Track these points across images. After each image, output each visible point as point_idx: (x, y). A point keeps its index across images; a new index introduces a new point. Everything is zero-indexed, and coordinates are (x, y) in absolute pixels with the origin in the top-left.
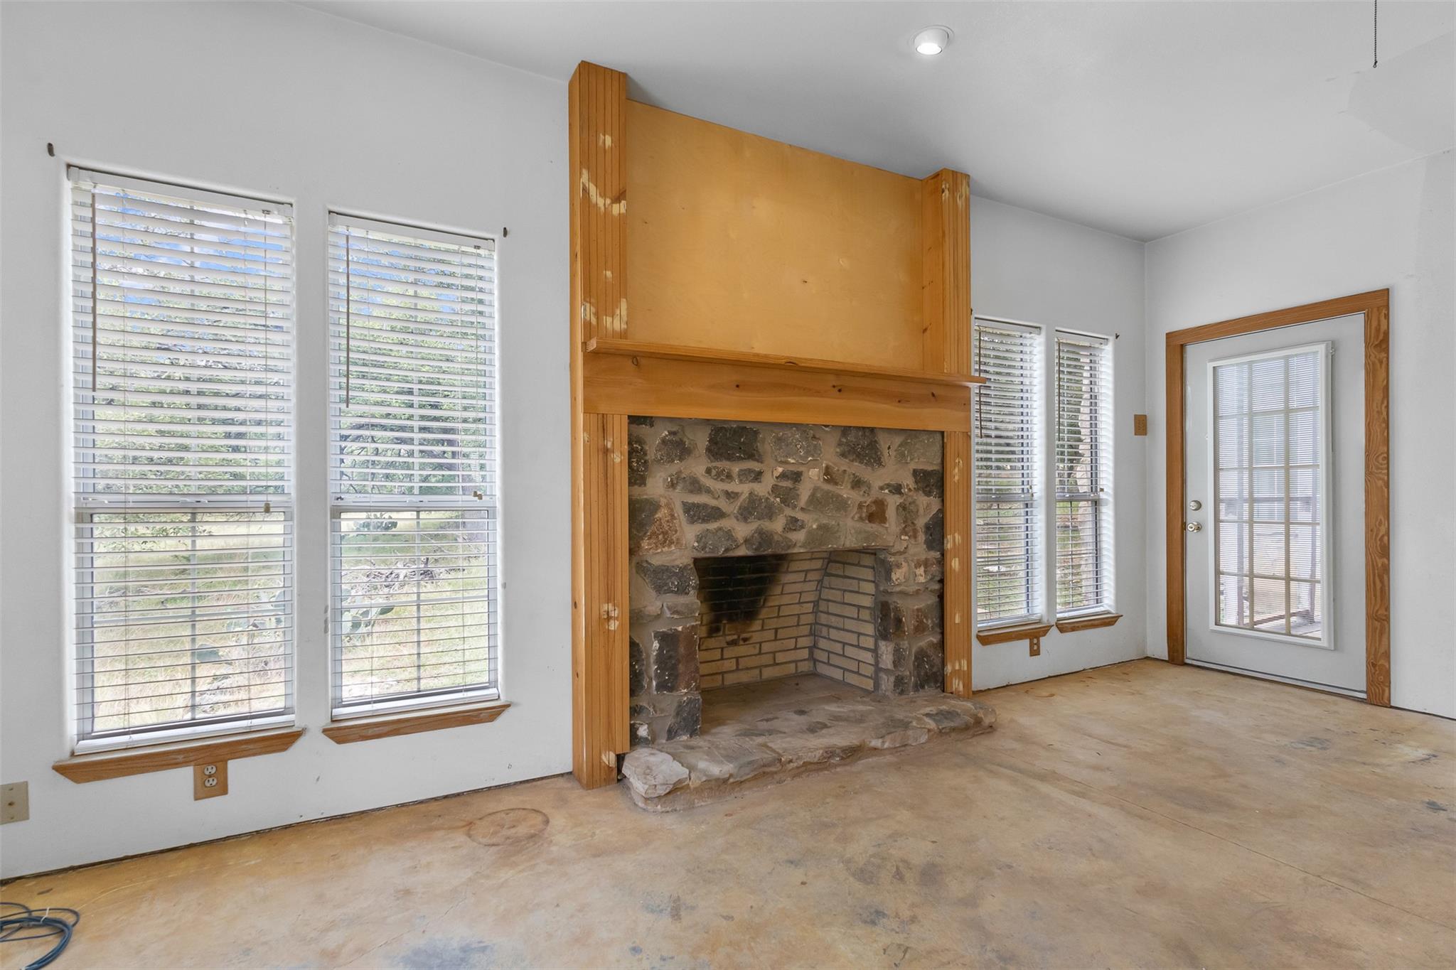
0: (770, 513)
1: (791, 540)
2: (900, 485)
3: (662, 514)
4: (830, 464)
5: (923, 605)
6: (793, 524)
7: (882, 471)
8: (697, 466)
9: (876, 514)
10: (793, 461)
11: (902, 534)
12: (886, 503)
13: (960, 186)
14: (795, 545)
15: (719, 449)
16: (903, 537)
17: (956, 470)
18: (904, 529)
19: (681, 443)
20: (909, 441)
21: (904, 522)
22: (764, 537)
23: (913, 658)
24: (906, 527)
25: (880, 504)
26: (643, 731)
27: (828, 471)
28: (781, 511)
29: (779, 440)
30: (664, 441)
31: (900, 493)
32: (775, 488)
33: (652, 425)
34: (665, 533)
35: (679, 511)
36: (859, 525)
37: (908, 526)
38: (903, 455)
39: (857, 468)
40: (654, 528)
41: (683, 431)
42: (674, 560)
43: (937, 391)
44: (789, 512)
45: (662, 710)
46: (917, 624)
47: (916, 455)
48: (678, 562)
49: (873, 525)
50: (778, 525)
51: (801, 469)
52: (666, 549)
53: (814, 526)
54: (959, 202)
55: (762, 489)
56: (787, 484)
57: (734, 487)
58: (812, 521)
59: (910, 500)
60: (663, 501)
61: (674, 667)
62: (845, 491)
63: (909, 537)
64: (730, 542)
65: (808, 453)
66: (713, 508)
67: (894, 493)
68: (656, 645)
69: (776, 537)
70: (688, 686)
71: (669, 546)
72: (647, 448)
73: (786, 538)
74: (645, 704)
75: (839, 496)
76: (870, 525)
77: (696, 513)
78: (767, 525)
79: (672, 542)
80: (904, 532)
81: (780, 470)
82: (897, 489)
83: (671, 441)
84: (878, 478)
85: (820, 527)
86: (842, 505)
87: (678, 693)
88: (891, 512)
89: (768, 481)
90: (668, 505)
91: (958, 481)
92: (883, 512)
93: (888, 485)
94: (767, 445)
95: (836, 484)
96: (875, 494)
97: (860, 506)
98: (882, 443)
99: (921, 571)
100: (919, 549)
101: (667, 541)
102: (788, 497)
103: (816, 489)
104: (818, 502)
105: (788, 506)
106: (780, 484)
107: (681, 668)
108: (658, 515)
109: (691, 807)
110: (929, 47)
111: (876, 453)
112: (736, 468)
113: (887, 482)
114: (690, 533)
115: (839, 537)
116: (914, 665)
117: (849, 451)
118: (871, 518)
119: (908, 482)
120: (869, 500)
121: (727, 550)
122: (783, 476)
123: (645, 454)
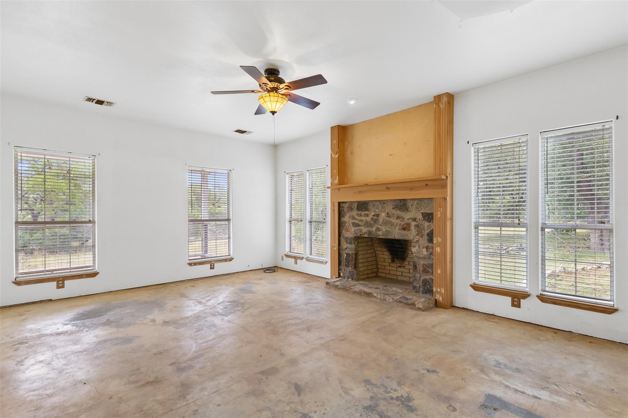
0: (371, 226)
1: (378, 234)
2: (416, 218)
3: (347, 224)
4: (389, 212)
5: (427, 263)
6: (378, 229)
7: (409, 213)
8: (355, 213)
9: (406, 228)
10: (377, 211)
11: (416, 236)
12: (411, 224)
13: (442, 99)
14: (379, 235)
15: (359, 208)
16: (417, 237)
17: (439, 213)
18: (417, 234)
19: (351, 207)
20: (419, 202)
21: (418, 231)
22: (370, 233)
23: (422, 281)
24: (418, 233)
25: (409, 225)
26: (342, 274)
27: (388, 213)
28: (374, 225)
29: (374, 205)
30: (348, 207)
31: (416, 221)
32: (372, 219)
33: (345, 203)
34: (347, 229)
35: (351, 224)
36: (399, 231)
37: (419, 233)
38: (417, 208)
39: (398, 212)
40: (345, 228)
41: (352, 204)
42: (349, 236)
43: (428, 183)
44: (376, 225)
45: (346, 271)
46: (423, 269)
47: (423, 207)
48: (350, 237)
49: (405, 231)
50: (374, 229)
51: (380, 213)
52: (347, 233)
53: (384, 230)
54: (441, 106)
55: (369, 219)
56: (375, 218)
57: (363, 218)
58: (384, 229)
59: (421, 224)
60: (347, 222)
61: (349, 262)
62: (394, 220)
63: (420, 237)
64: (361, 233)
65: (382, 208)
66: (357, 223)
67: (414, 221)
68: (345, 255)
69: (373, 233)
70: (351, 267)
71: (348, 232)
72: (344, 209)
73: (377, 233)
74: (342, 268)
75: (391, 221)
76: (404, 231)
77: (355, 225)
78: (371, 229)
79: (348, 231)
80: (417, 235)
81: (373, 213)
82: (414, 220)
83: (349, 207)
84: (407, 216)
85: (386, 230)
86: (392, 224)
87: (349, 268)
88: (412, 228)
89: (371, 216)
90: (348, 222)
91: (440, 217)
92: (409, 227)
93: (411, 218)
94: (370, 207)
95: (390, 218)
96: (406, 221)
97: (400, 225)
98: (409, 204)
99: (425, 250)
100: (424, 241)
101: (347, 231)
102: (376, 221)
103: (384, 219)
104: (385, 223)
105: (376, 224)
106: (374, 218)
107: (350, 262)
108: (346, 225)
109: (330, 288)
110: (352, 102)
111: (406, 207)
112: (363, 213)
113: (410, 217)
114: (353, 229)
115: (393, 234)
116: (422, 284)
117: (396, 207)
118: (404, 229)
119: (420, 217)
120: (403, 223)
121: (360, 235)
122: (374, 215)
123: (344, 210)
